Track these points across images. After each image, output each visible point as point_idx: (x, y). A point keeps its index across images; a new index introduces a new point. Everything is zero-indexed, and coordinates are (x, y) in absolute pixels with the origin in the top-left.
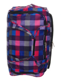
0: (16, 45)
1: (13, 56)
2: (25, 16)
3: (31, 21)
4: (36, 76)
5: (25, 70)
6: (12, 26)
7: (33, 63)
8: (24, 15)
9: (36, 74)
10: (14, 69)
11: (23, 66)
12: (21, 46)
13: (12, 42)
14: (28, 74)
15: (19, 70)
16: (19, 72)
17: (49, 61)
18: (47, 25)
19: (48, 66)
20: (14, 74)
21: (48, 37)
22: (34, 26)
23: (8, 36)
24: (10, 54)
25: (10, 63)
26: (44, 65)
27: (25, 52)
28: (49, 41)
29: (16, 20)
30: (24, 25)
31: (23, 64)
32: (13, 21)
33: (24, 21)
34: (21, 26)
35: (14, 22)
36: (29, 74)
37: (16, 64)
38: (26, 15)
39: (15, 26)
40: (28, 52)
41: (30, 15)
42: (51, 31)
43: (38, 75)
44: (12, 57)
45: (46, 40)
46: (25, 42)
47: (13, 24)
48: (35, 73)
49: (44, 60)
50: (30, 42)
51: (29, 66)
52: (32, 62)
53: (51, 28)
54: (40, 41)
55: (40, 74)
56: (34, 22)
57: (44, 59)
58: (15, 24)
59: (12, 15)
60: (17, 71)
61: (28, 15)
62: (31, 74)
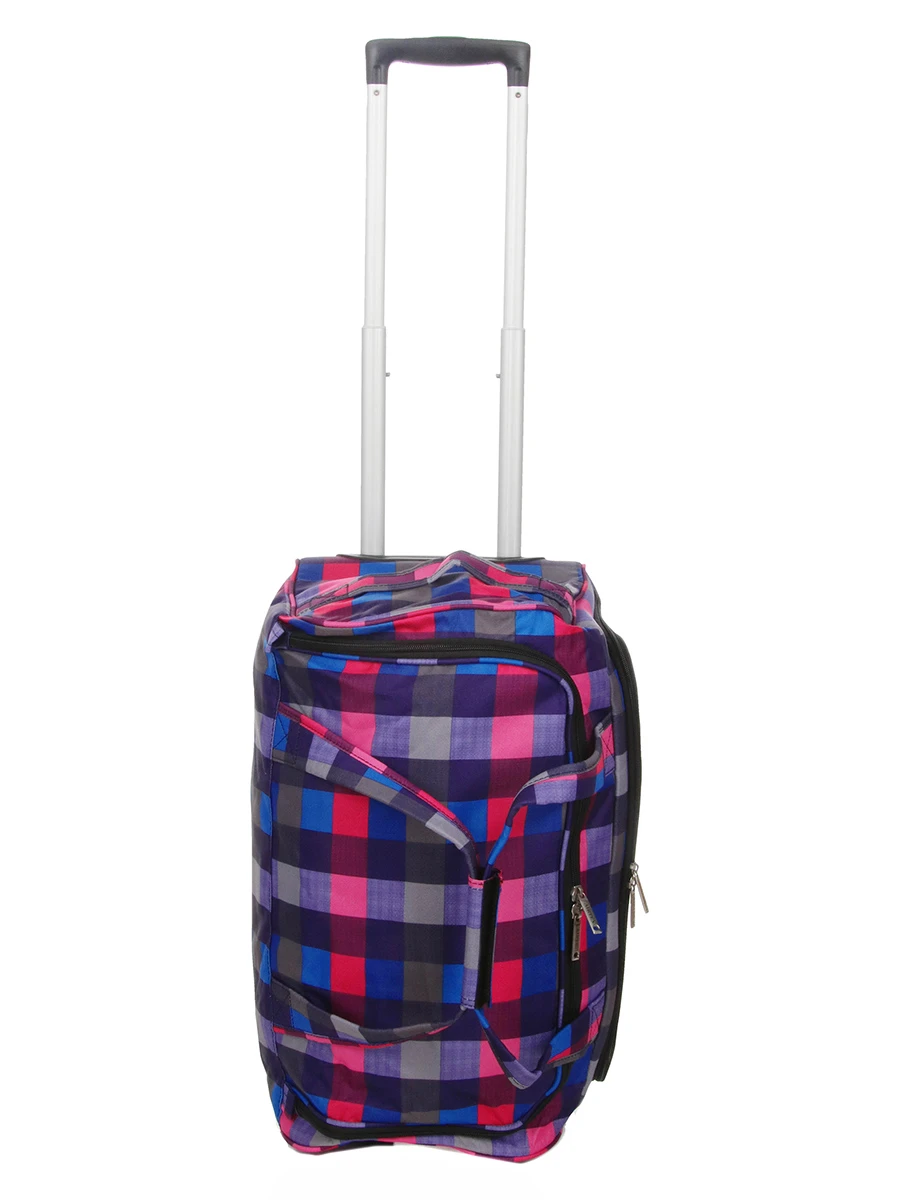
0: (332, 910)
1: (307, 991)
2: (412, 679)
3: (459, 721)
4: (499, 1152)
5: (411, 1109)
6: (305, 755)
7: (476, 1059)
8: (405, 672)
9: (495, 1137)
10: (322, 1102)
11: (396, 1083)
12: (375, 917)
13: (304, 883)
14: (435, 1139)
15: (360, 1107)
16: (362, 1125)
17: (606, 1023)
18: (588, 762)
19: (593, 1065)
20: (319, 1140)
21: (600, 840)
22: (487, 763)
23: (267, 829)
24: (281, 970)
25: (278, 1046)
26: (567, 1067)
27: (409, 966)
28: (605, 867)
29: (334, 706)
30: (406, 752)
31: (391, 1062)
32: (308, 709)
33: (404, 719)
34: (383, 767)
35: (314, 718)
36: (446, 1139)
37: (335, 1062)
38: (422, 671)
39: (332, 758)
40: (432, 969)
41: (452, 671)
42: (621, 789)
43: (514, 1144)
44: (298, 1003)
45: (583, 866)
46: (411, 888)
47: (311, 736)
48: (488, 1128)
49: (569, 1028)
50: (452, 888)
51: (442, 1083)
52: (470, 1044)
53: (621, 761)
54: (532, 880)
55: (533, 1136)
56: (487, 730)
57: (565, 1024)
58: (330, 736)
59: (302, 660)
60: (341, 1120)
61: (439, 670)
62: (459, 1140)
